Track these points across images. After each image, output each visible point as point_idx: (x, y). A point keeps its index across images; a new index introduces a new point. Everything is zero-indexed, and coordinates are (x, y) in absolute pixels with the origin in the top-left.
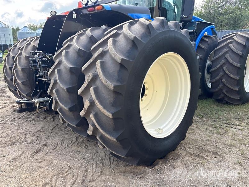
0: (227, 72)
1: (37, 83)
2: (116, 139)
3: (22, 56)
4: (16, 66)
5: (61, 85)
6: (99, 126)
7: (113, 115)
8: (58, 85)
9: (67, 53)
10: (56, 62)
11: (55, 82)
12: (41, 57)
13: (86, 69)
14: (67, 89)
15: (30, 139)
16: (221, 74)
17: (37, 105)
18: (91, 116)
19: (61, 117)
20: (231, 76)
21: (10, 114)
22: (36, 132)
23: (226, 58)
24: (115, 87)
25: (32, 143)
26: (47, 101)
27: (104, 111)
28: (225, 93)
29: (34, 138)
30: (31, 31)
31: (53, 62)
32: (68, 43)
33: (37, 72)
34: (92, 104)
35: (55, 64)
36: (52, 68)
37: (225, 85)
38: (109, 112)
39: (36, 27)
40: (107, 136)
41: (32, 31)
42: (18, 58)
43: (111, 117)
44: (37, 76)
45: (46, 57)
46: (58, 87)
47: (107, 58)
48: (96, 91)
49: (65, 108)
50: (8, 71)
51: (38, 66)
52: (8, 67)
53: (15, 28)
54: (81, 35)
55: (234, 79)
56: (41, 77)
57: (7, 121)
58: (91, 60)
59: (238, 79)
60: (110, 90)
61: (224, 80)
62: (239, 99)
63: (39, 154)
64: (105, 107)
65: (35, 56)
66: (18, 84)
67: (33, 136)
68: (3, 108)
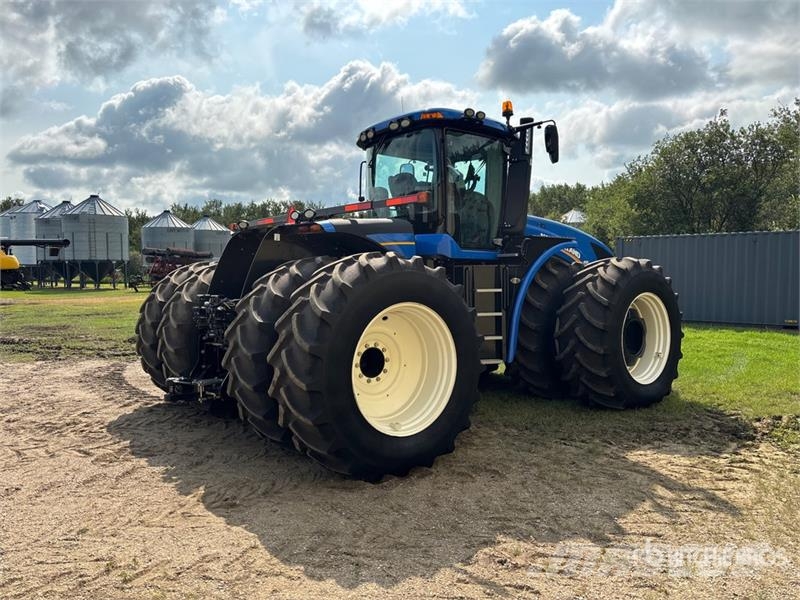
0: (582, 338)
1: (203, 352)
2: (313, 422)
3: (179, 302)
4: (168, 319)
5: (244, 350)
6: (291, 404)
7: (307, 386)
8: (239, 351)
9: (257, 301)
10: (240, 315)
11: (236, 346)
12: (215, 304)
13: (280, 325)
14: (253, 356)
15: (182, 449)
16: (572, 342)
17: (201, 390)
18: (282, 391)
19: (241, 404)
20: (589, 345)
21: (142, 415)
22: (195, 442)
23: (579, 311)
24: (310, 348)
25: (187, 454)
26: (219, 384)
27: (297, 381)
28: (585, 381)
29: (192, 448)
30: (179, 224)
31: (236, 315)
32: (261, 285)
33: (204, 330)
34: (284, 373)
35: (238, 318)
36: (233, 323)
37: (581, 365)
38: (303, 382)
39: (195, 212)
40: (301, 418)
41: (184, 225)
42: (171, 306)
43: (305, 388)
44: (204, 338)
45: (223, 306)
46: (239, 353)
47: (306, 311)
48: (289, 355)
49: (248, 386)
50: (148, 329)
51: (209, 321)
52: (148, 321)
53: (134, 215)
54: (282, 272)
55: (595, 352)
56: (211, 339)
57: (139, 425)
58: (287, 313)
59: (602, 352)
60: (305, 352)
61: (578, 355)
62: (612, 395)
63: (200, 467)
64: (298, 376)
65: (206, 303)
66: (166, 354)
67: (188, 447)
68: (125, 406)
